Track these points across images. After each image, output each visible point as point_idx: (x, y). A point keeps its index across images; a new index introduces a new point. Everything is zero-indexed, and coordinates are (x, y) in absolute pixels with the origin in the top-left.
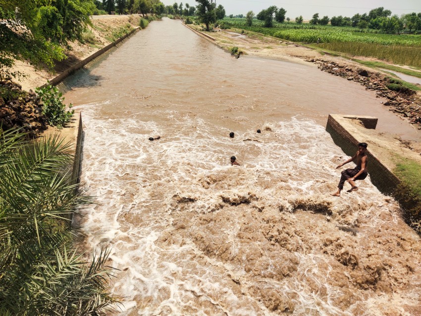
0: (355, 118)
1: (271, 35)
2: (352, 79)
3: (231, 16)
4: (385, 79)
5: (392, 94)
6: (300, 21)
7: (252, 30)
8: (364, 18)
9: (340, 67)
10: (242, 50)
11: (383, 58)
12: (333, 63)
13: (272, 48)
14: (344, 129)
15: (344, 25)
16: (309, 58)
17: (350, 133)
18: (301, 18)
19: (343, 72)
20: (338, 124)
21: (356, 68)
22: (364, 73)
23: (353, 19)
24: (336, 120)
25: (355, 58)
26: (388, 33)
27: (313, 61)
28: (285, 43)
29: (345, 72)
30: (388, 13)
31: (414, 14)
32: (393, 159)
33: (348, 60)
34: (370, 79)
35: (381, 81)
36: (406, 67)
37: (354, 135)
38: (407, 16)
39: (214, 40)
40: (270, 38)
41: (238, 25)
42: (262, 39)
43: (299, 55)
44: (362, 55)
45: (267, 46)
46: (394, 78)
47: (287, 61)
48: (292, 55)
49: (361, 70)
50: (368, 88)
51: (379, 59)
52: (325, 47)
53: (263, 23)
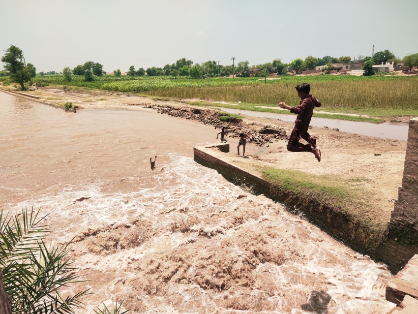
0: (214, 147)
1: (98, 88)
2: (190, 118)
3: (42, 74)
4: (215, 114)
5: (225, 125)
6: (118, 74)
7: (73, 85)
8: (173, 67)
9: (175, 109)
10: (76, 105)
11: (204, 98)
12: (168, 107)
13: (105, 100)
14: (212, 156)
15: (158, 74)
16: (146, 105)
17: (217, 158)
18: (119, 71)
19: (180, 113)
20: (205, 154)
21: (189, 108)
22: (197, 112)
23: (164, 69)
24: (202, 151)
25: (182, 100)
26: (196, 78)
27: (150, 107)
28: (115, 94)
29: (182, 113)
30: (190, 63)
31: (210, 62)
32: (257, 170)
33: (178, 103)
34: (203, 115)
35: (212, 116)
36: (223, 103)
37: (221, 159)
38: (206, 64)
39: (38, 98)
40: (98, 91)
41: (55, 81)
42: (90, 93)
43: (136, 103)
44: (187, 97)
45: (99, 98)
46: (222, 112)
47: (127, 110)
48: (129, 104)
49: (194, 109)
50: (206, 123)
51: (201, 99)
52: (154, 95)
53: (83, 78)
